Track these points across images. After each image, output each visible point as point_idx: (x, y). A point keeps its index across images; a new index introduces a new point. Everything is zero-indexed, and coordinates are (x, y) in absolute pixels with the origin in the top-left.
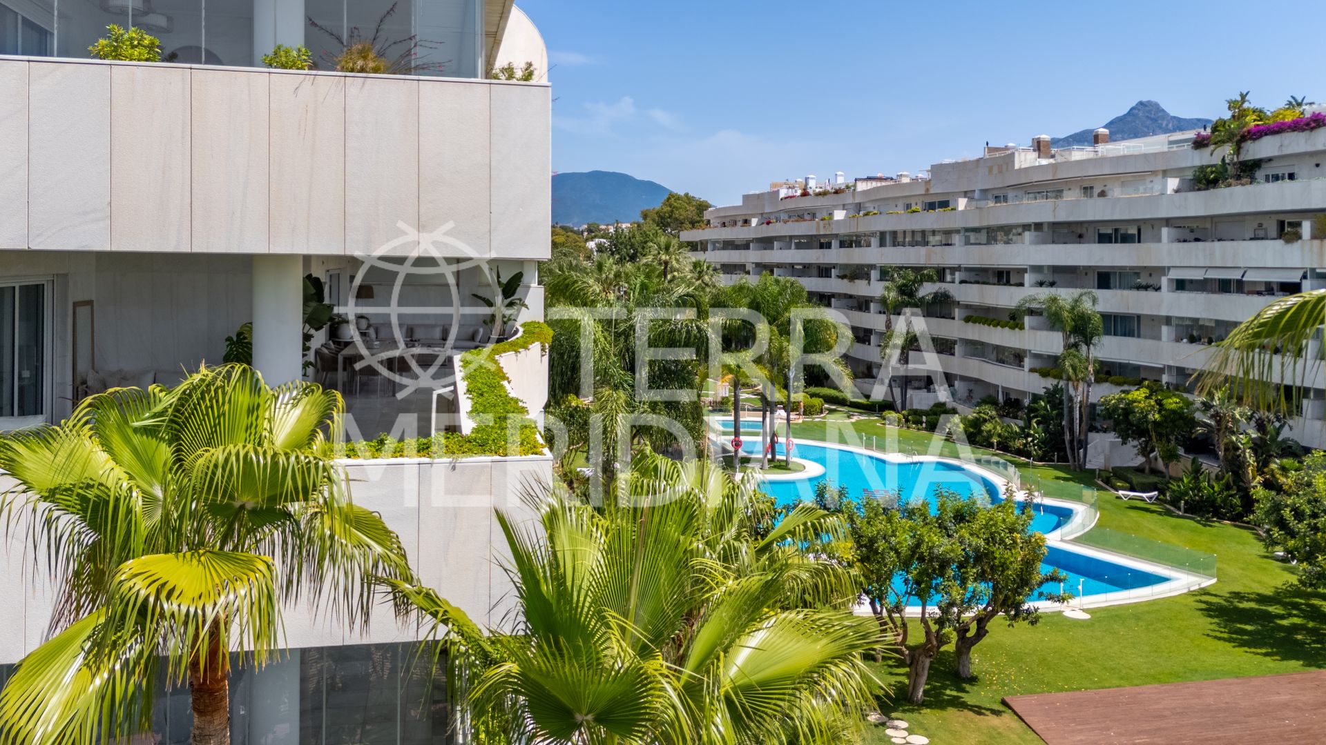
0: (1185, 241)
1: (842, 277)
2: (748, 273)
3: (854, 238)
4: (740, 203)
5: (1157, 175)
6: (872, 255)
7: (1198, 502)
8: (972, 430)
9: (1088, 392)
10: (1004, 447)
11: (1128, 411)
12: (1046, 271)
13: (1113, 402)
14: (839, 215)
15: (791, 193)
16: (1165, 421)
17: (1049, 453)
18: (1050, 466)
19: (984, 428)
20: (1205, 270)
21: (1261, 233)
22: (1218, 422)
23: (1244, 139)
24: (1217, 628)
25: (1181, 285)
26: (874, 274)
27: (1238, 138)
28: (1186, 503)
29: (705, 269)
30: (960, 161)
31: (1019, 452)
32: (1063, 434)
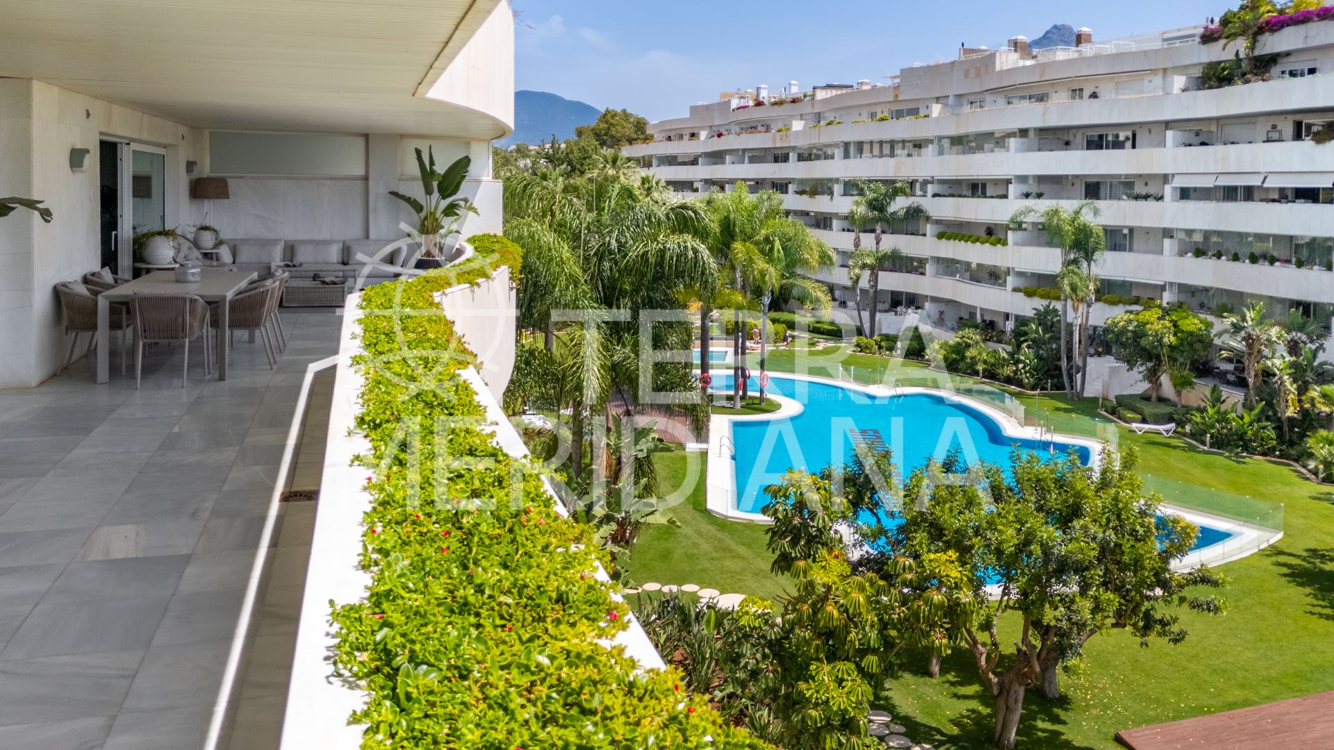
0: (1190, 145)
1: (801, 193)
2: (696, 190)
3: (815, 151)
4: (688, 116)
5: (1156, 75)
6: (837, 168)
7: (1226, 435)
8: (954, 356)
9: (1088, 312)
10: (991, 375)
11: (1139, 334)
12: (1031, 181)
13: (1122, 324)
14: (797, 126)
15: (743, 103)
16: (1181, 344)
17: (1041, 380)
18: (1044, 395)
19: (968, 354)
20: (1215, 176)
21: (1275, 135)
22: (1250, 346)
23: (1261, 30)
24: (1316, 602)
25: (1185, 194)
26: (838, 189)
27: (1255, 29)
28: (1212, 437)
29: (654, 185)
30: (932, 64)
31: (1009, 380)
32: (1059, 359)
